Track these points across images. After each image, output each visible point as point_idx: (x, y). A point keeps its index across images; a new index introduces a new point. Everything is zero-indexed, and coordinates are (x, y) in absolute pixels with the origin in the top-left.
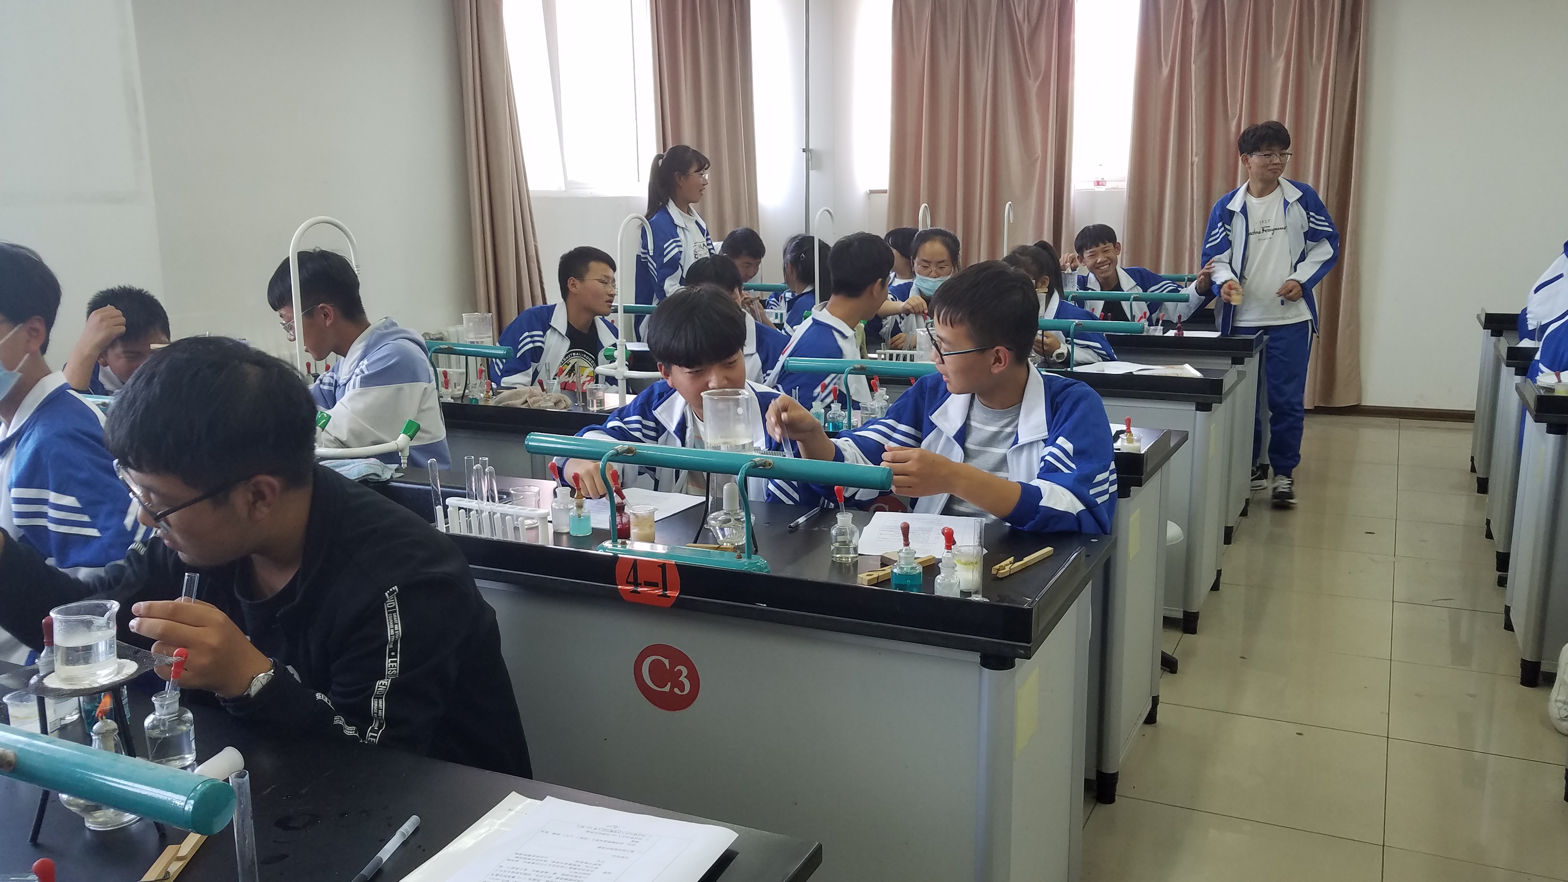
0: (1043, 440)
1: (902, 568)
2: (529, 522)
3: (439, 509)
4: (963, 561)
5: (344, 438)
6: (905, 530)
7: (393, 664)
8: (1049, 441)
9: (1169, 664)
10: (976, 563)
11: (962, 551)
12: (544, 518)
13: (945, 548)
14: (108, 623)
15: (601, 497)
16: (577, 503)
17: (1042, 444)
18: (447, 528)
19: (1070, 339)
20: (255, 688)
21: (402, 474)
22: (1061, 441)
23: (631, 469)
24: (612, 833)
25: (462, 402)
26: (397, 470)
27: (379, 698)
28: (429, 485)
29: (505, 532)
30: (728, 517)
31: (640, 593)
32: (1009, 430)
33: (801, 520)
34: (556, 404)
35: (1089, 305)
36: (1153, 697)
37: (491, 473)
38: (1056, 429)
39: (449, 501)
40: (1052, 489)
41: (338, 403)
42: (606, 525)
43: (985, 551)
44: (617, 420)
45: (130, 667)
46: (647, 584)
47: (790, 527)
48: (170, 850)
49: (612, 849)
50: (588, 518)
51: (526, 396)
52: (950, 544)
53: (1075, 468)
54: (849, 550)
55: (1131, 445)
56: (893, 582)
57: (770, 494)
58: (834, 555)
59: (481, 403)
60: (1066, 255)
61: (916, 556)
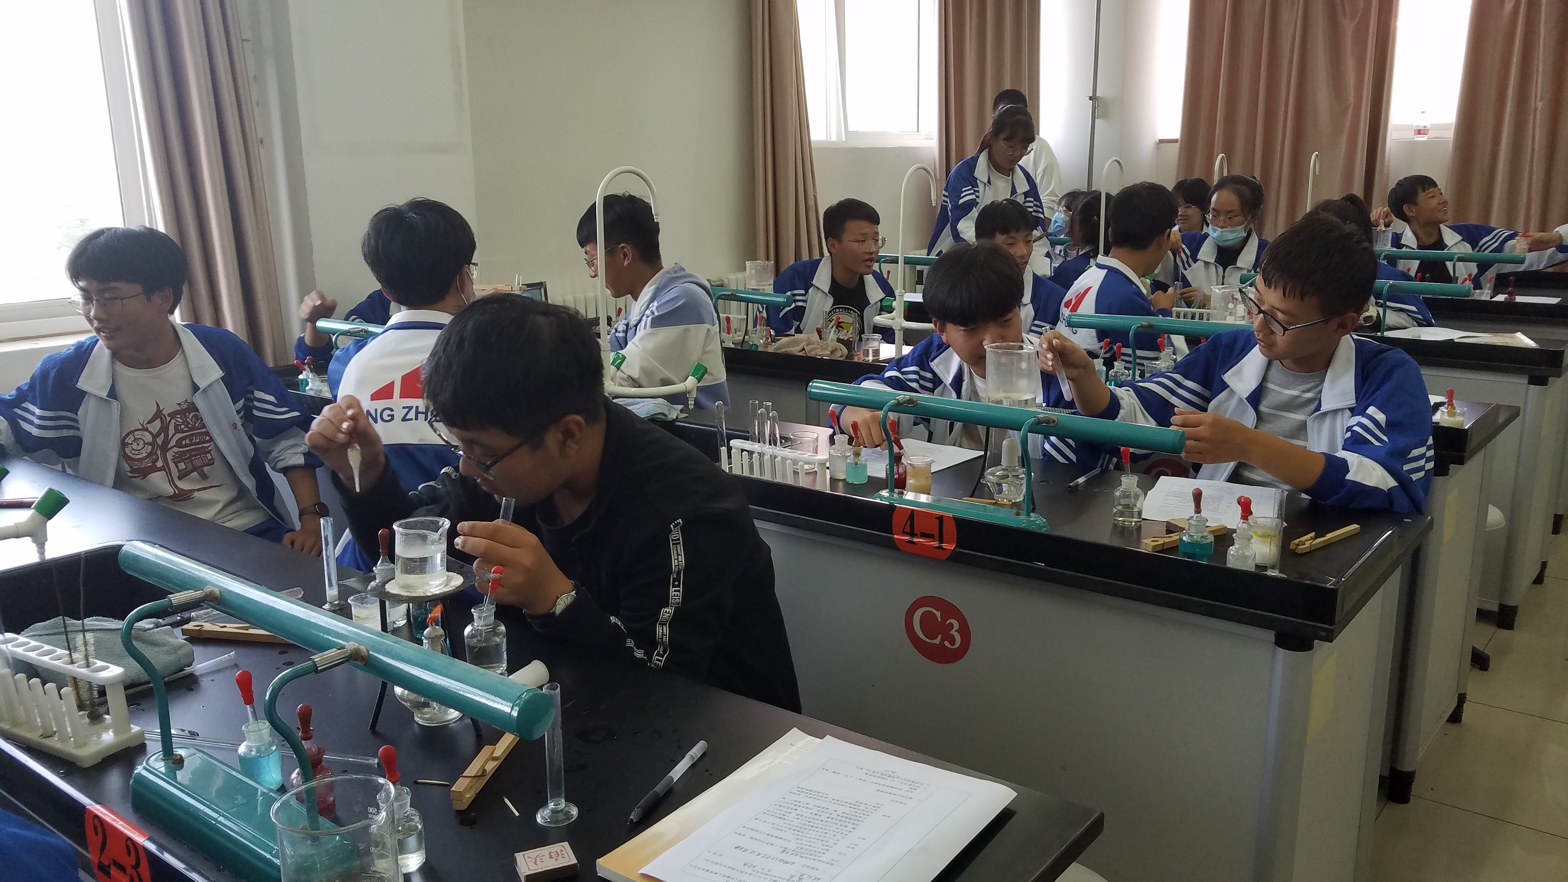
0: (1349, 409)
1: (1190, 536)
2: (806, 467)
3: (724, 450)
4: (1259, 533)
5: (636, 376)
6: (1197, 496)
7: (676, 593)
8: (1358, 410)
9: (1480, 661)
10: (1274, 536)
11: (1258, 522)
12: (822, 464)
13: (1241, 518)
14: (440, 539)
15: (877, 446)
16: (854, 451)
17: (1348, 413)
18: (730, 468)
19: (1382, 302)
20: (561, 605)
21: (687, 415)
22: (1371, 410)
23: (906, 419)
24: (891, 778)
25: (742, 347)
26: (682, 411)
27: (663, 625)
28: (716, 427)
29: (784, 476)
30: (1005, 473)
31: (916, 544)
32: (1309, 395)
33: (1081, 480)
34: (832, 352)
35: (1402, 265)
36: (1459, 694)
37: (773, 417)
38: (1365, 398)
39: (733, 443)
40: (1360, 462)
41: (630, 343)
42: (883, 475)
43: (1285, 524)
44: (895, 370)
45: (457, 581)
46: (923, 535)
47: (1069, 487)
48: (486, 750)
49: (891, 793)
50: (865, 467)
51: (804, 343)
52: (1247, 514)
53: (1387, 441)
54: (1133, 514)
55: (1452, 419)
56: (1182, 549)
57: (1045, 453)
58: (1116, 518)
59: (760, 349)
60: (1378, 210)
61: (1207, 525)
